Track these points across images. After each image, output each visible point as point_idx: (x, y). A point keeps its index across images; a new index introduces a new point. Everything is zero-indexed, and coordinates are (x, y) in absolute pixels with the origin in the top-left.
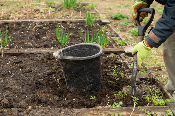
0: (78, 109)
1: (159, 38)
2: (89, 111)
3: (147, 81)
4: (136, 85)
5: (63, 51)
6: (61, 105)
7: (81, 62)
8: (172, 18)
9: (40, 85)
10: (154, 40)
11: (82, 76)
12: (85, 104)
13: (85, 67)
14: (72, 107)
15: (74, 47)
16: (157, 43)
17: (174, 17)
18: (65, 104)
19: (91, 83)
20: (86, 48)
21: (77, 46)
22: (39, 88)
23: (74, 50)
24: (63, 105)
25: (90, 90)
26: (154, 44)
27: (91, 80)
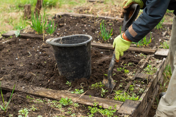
1: (136, 33)
4: (111, 78)
5: (63, 39)
6: (40, 84)
8: (150, 15)
9: (41, 67)
13: (67, 54)
15: (75, 37)
16: (134, 37)
17: (151, 14)
18: (44, 84)
19: (74, 70)
21: (78, 37)
24: (42, 85)
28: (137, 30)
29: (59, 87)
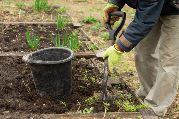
0: (48, 115)
1: (130, 43)
2: (59, 117)
3: (118, 86)
4: (107, 90)
5: (33, 55)
6: (31, 111)
7: (51, 66)
8: (144, 23)
9: (9, 90)
10: (125, 44)
11: (52, 81)
12: (55, 110)
13: (55, 71)
14: (42, 113)
15: (45, 50)
16: (128, 47)
17: (145, 21)
18: (34, 110)
19: (61, 88)
20: (57, 52)
21: (48, 50)
22: (7, 93)
23: (45, 54)
24: (32, 110)
25: (60, 96)
26: (125, 48)
27: (62, 85)
28: (131, 40)
29: (54, 110)
